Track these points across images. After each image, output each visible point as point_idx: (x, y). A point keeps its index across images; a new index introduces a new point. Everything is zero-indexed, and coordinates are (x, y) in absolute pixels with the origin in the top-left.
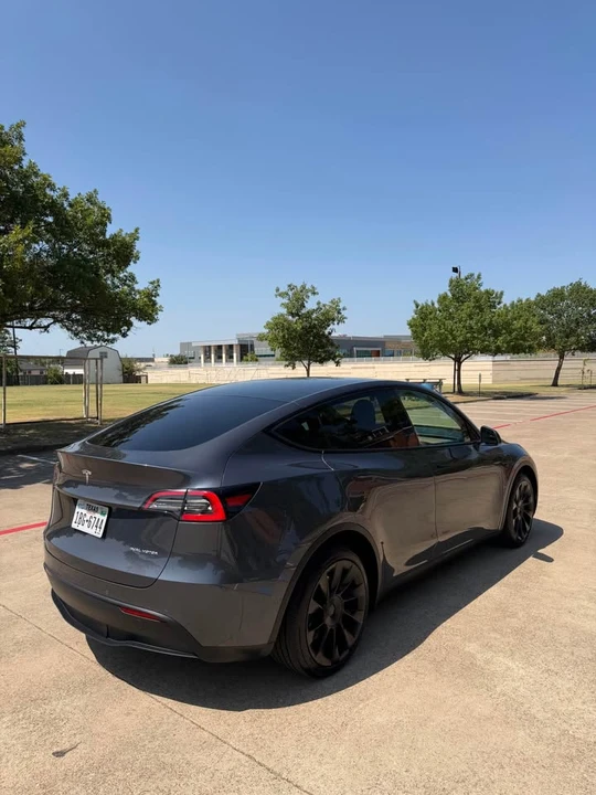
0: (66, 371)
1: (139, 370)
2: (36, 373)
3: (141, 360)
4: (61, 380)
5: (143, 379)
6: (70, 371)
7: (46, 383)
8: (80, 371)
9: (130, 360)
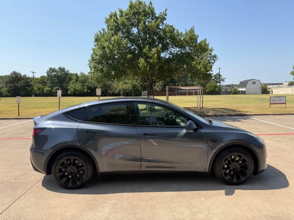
0: (239, 89)
1: (269, 89)
2: (229, 90)
3: (270, 84)
4: (236, 93)
5: (271, 93)
6: (240, 89)
7: (230, 94)
8: (244, 89)
9: (266, 85)
